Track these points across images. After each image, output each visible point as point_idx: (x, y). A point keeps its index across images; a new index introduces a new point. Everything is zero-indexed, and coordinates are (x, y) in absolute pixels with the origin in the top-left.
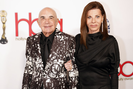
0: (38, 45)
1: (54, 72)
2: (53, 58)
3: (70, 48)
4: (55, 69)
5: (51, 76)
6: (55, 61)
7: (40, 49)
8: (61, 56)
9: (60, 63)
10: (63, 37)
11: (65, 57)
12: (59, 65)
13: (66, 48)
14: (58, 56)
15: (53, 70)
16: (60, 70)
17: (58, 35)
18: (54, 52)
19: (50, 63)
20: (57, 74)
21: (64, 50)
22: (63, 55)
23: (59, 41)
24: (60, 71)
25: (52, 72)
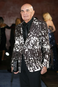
0: (21, 28)
1: (31, 45)
2: (31, 36)
3: (42, 30)
4: (31, 43)
5: (29, 48)
6: (31, 37)
7: (22, 31)
8: (36, 34)
9: (35, 39)
10: (38, 23)
11: (38, 35)
12: (34, 40)
13: (39, 30)
14: (34, 34)
15: (30, 44)
16: (35, 43)
17: (35, 21)
18: (31, 32)
19: (29, 39)
20: (33, 46)
21: (38, 31)
22: (37, 34)
23: (35, 25)
24: (34, 45)
25: (29, 45)
